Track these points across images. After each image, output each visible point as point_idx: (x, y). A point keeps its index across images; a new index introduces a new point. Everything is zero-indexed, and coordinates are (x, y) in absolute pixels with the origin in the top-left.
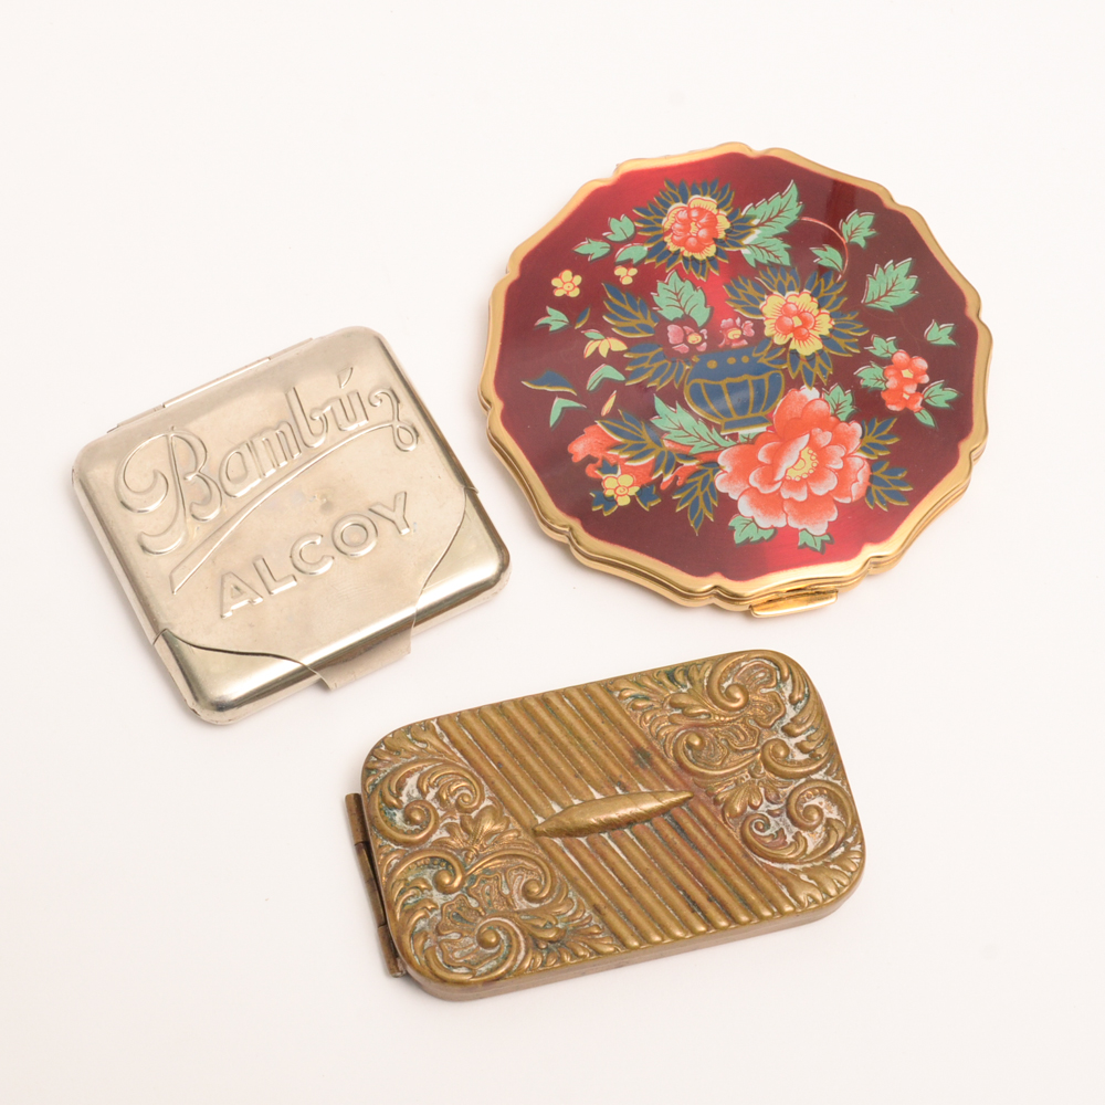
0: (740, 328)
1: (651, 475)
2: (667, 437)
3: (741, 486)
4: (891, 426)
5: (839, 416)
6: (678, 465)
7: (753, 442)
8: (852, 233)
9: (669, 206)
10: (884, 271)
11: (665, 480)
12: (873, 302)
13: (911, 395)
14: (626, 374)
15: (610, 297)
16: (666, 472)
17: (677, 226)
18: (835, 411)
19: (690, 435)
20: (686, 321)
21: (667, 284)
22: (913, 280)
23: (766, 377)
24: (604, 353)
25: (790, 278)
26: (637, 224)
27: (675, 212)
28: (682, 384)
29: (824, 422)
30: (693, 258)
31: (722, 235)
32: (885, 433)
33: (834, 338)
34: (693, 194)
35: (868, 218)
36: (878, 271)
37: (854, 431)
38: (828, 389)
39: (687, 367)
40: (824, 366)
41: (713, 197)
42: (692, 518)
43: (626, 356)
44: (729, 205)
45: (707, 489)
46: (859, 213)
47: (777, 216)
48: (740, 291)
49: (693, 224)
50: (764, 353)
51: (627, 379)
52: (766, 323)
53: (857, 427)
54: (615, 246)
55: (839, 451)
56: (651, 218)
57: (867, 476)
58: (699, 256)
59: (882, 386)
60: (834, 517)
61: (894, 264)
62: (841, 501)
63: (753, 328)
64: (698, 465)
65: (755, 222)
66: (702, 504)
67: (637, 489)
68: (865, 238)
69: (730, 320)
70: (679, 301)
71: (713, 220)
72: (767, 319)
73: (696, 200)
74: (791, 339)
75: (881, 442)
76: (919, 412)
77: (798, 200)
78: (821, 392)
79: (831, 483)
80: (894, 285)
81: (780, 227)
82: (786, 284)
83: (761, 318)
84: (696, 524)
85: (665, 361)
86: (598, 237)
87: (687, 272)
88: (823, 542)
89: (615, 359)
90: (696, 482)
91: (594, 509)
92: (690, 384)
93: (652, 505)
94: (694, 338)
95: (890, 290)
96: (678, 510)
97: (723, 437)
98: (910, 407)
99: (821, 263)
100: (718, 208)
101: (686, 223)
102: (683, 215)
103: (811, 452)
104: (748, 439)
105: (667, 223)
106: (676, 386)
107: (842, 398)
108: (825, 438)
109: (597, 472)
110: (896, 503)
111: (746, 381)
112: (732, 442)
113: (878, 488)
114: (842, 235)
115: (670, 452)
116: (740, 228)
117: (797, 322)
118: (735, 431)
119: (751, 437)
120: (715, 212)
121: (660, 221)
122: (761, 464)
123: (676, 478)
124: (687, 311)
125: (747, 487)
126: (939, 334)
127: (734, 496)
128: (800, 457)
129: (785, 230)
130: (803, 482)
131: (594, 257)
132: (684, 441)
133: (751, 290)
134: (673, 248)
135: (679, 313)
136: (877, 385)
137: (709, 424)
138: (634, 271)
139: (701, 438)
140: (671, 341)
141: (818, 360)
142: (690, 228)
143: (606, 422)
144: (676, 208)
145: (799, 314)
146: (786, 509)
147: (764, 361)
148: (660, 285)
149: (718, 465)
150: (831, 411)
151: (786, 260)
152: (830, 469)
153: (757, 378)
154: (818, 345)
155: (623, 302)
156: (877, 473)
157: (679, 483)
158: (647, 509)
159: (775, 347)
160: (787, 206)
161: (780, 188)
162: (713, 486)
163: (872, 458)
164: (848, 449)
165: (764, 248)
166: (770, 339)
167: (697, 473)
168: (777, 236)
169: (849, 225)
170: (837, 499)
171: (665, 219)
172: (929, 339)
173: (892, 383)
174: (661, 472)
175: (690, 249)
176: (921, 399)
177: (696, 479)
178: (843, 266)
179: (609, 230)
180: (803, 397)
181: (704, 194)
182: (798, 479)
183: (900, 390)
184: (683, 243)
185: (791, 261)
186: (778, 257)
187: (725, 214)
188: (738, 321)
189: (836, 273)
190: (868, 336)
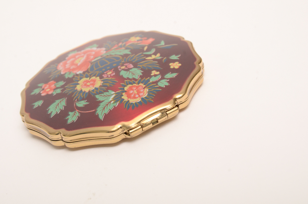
5: (69, 72)
8: (75, 114)
9: (148, 95)
10: (60, 109)
12: (63, 100)
13: (46, 87)
15: (158, 67)
17: (142, 91)
20: (128, 70)
21: (138, 75)
22: (49, 112)
23: (96, 69)
24: (153, 56)
25: (95, 92)
26: (158, 86)
27: (145, 94)
28: (123, 59)
30: (132, 84)
31: (124, 94)
34: (140, 101)
35: (69, 121)
36: (62, 108)
38: (74, 75)
40: (76, 79)
41: (132, 103)
43: (145, 57)
44: (125, 103)
46: (74, 121)
47: (105, 107)
48: (111, 82)
49: (136, 93)
50: (98, 73)
51: (142, 54)
52: (99, 79)
53: (62, 73)
54: (163, 78)
56: (153, 89)
57: (58, 68)
58: (130, 85)
59: (56, 84)
61: (57, 113)
62: (65, 61)
65: (112, 102)
68: (69, 115)
69: (112, 75)
70: (132, 73)
71: (129, 96)
72: (99, 80)
73: (138, 100)
77: (98, 115)
78: (76, 74)
80: (56, 107)
81: (102, 105)
82: (95, 90)
83: (102, 80)
85: (131, 60)
86: (171, 79)
87: (133, 80)
89: (148, 56)
92: (120, 59)
94: (123, 67)
95: (57, 106)
99: (84, 101)
100: (129, 101)
101: (139, 92)
102: (141, 94)
103: (76, 63)
105: (146, 90)
107: (69, 76)
108: (73, 67)
111: (102, 66)
114: (78, 112)
116: (118, 98)
117: (88, 84)
120: (129, 99)
121: (149, 90)
124: (128, 72)
126: (38, 104)
128: (80, 61)
129: (100, 104)
130: (78, 58)
131: (169, 73)
133: (108, 84)
134: (141, 84)
135: (131, 70)
136: (58, 83)
138: (152, 74)
140: (131, 64)
142: (137, 92)
144: (145, 95)
145: (88, 86)
148: (141, 74)
150: (72, 72)
151: (97, 96)
153: (98, 68)
154: (79, 82)
155: (152, 67)
159: (94, 76)
160: (101, 112)
161: (106, 116)
165: (106, 96)
166: (97, 77)
168: (103, 101)
169: (76, 116)
171: (148, 91)
172: (42, 101)
173: (53, 86)
175: (135, 86)
176: (43, 87)
178: (76, 104)
179: (168, 82)
180: (82, 71)
181: (136, 103)
183: (50, 86)
184: (137, 87)
185: (95, 97)
186: (100, 96)
187: (125, 100)
188: (109, 76)
189: (78, 101)
190: (62, 92)
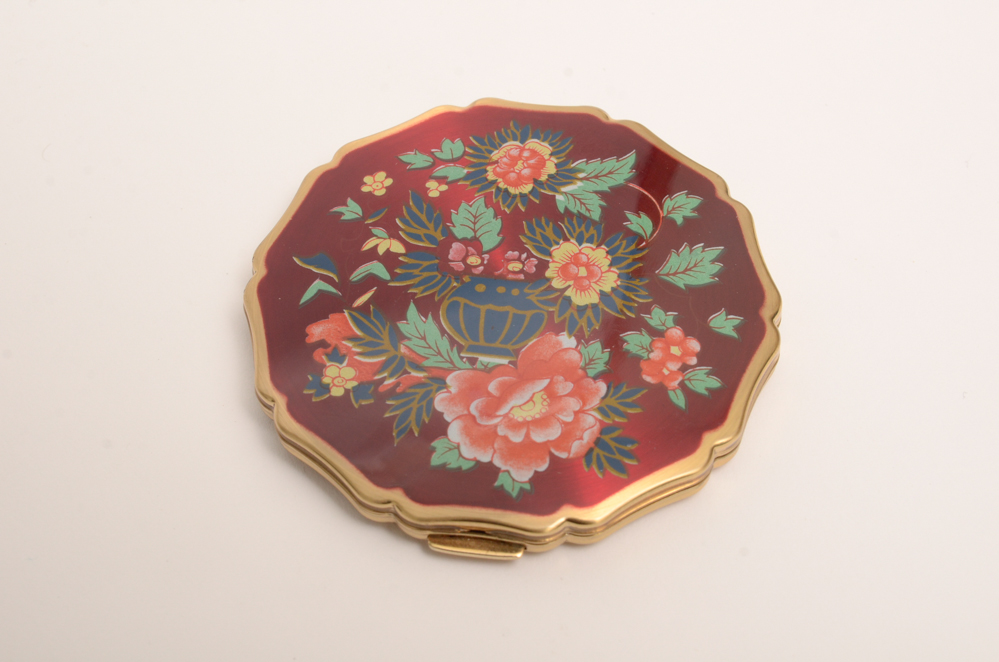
0: (523, 263)
1: (375, 374)
2: (407, 343)
3: (459, 410)
4: (639, 395)
5: (588, 371)
6: (406, 372)
7: (490, 371)
8: (673, 209)
9: (506, 141)
10: (691, 251)
11: (386, 383)
12: (668, 275)
13: (671, 372)
14: (394, 276)
15: (411, 203)
16: (391, 376)
17: (505, 160)
18: (586, 365)
19: (430, 347)
20: (474, 243)
21: (471, 206)
22: (717, 267)
23: (529, 314)
24: (381, 251)
25: (592, 231)
26: (467, 149)
27: (509, 148)
28: (444, 298)
29: (569, 372)
30: (506, 191)
31: (543, 178)
32: (629, 400)
33: (613, 296)
34: (533, 138)
35: (695, 201)
36: (685, 249)
37: (598, 390)
38: (587, 342)
39: (455, 284)
40: (593, 320)
41: (551, 145)
42: (397, 427)
43: (400, 258)
44: (563, 154)
45: (424, 403)
46: (687, 194)
47: (605, 176)
48: (538, 230)
49: (520, 162)
50: (537, 291)
51: (392, 280)
52: (551, 265)
53: (602, 387)
54: (437, 162)
55: (574, 404)
56: (483, 148)
57: (594, 438)
58: (512, 190)
59: (645, 355)
60: (543, 467)
61: (704, 247)
62: (557, 453)
63: (536, 266)
64: (424, 377)
65: (581, 175)
66: (412, 417)
67: (355, 383)
68: (684, 218)
69: (516, 253)
70: (475, 223)
71: (542, 163)
72: (554, 261)
73: (533, 143)
74: (569, 286)
75: (622, 408)
76: (674, 390)
77: (632, 168)
78: (579, 342)
79: (554, 433)
80: (695, 266)
81: (605, 185)
82: (586, 236)
83: (548, 259)
84: (399, 434)
85: (436, 273)
86: (426, 150)
87: (494, 201)
88: (522, 489)
89: (389, 259)
90: (416, 393)
91: (305, 392)
92: (451, 300)
93: (363, 403)
94: (473, 260)
95: (690, 270)
96: (387, 415)
97: (462, 358)
98: (666, 383)
99: (630, 226)
100: (551, 155)
101: (514, 160)
102: (515, 153)
103: (545, 397)
104: (486, 367)
105: (495, 155)
106: (437, 298)
107: (599, 354)
108: (565, 387)
109: (324, 357)
110: (614, 473)
111: (507, 312)
112: (468, 365)
113: (601, 453)
114: (662, 208)
115: (403, 358)
116: (564, 176)
117: (583, 272)
118: (475, 356)
119: (490, 366)
120: (547, 157)
121: (491, 152)
122: (489, 394)
123: (397, 384)
124: (478, 234)
125: (466, 412)
126: (724, 323)
127: (448, 418)
128: (531, 399)
129: (607, 189)
130: (526, 424)
131: (413, 167)
132: (421, 352)
133: (549, 232)
134: (491, 176)
135: (469, 234)
136: (639, 353)
137: (453, 342)
138: (444, 188)
139: (439, 353)
140: (450, 257)
141: (589, 313)
142: (516, 164)
143: (354, 313)
144: (511, 146)
145: (587, 266)
146: (496, 446)
147: (533, 298)
148: (464, 205)
149: (445, 383)
150: (582, 364)
151: (596, 215)
152: (558, 420)
153: (520, 312)
154: (594, 299)
155: (421, 211)
156: (606, 438)
157: (398, 390)
158: (356, 406)
159: (551, 289)
160: (621, 170)
161: (620, 153)
162: (431, 401)
163: (607, 421)
164: (584, 404)
165: (579, 199)
166: (549, 280)
167: (420, 384)
168: (596, 192)
169: (673, 202)
170: (553, 451)
171: (496, 152)
172: (712, 324)
173: (656, 355)
174: (385, 374)
175: (506, 182)
176: (680, 379)
177: (418, 390)
178: (652, 235)
179: (439, 147)
180: (559, 343)
181: (543, 141)
182: (520, 420)
183: (662, 363)
184: (503, 176)
185: (601, 217)
186: (589, 211)
187: (556, 161)
188: (524, 256)
189: (641, 239)
190: (650, 304)
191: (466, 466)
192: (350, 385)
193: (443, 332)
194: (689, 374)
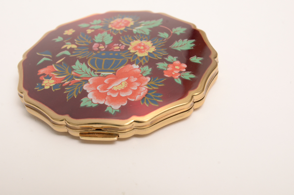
0: (120, 47)
1: (62, 81)
2: (75, 71)
3: (93, 89)
4: (163, 81)
5: (143, 74)
6: (74, 79)
7: (105, 77)
8: (176, 31)
9: (116, 19)
10: (183, 41)
11: (65, 83)
12: (174, 47)
13: (176, 73)
14: (72, 54)
15: (81, 35)
16: (67, 81)
17: (115, 23)
18: (142, 73)
19: (83, 72)
20: (103, 43)
21: (102, 34)
22: (193, 45)
23: (121, 60)
24: (68, 48)
25: (146, 38)
26: (102, 22)
28: (89, 58)
29: (136, 75)
30: (115, 30)
31: (129, 26)
32: (159, 82)
33: (153, 54)
34: (126, 17)
35: (184, 29)
36: (180, 41)
37: (147, 80)
38: (143, 66)
39: (94, 54)
40: (146, 60)
41: (132, 18)
42: (68, 96)
43: (75, 49)
44: (137, 20)
45: (79, 88)
46: (181, 28)
47: (151, 24)
48: (126, 39)
49: (121, 23)
50: (124, 54)
51: (71, 55)
53: (149, 79)
54: (91, 25)
55: (138, 84)
56: (108, 21)
57: (145, 94)
58: (117, 30)
59: (166, 69)
60: (124, 104)
61: (187, 40)
62: (130, 99)
63: (125, 47)
64: (80, 80)
65: (143, 25)
66: (75, 92)
67: (54, 84)
68: (180, 33)
69: (118, 44)
71: (129, 23)
72: (131, 46)
73: (126, 19)
74: (137, 52)
75: (156, 85)
76: (177, 79)
77: (161, 22)
78: (140, 66)
79: (130, 93)
80: (184, 45)
81: (151, 27)
82: (144, 39)
83: (129, 45)
84: (68, 98)
85: (87, 52)
86: (87, 23)
87: (111, 32)
88: (116, 111)
89: (71, 50)
90: (76, 85)
91: (35, 89)
92: (92, 58)
93: (56, 90)
94: (101, 47)
95: (183, 46)
96: (65, 92)
97: (95, 74)
98: (174, 77)
99: (160, 36)
100: (132, 21)
102: (119, 21)
103: (126, 83)
104: (104, 75)
106: (87, 58)
107: (147, 69)
108: (133, 79)
109: (43, 78)
110: (153, 104)
111: (113, 60)
112: (97, 75)
113: (148, 99)
114: (172, 31)
115: (73, 76)
116: (137, 25)
117: (142, 48)
118: (100, 73)
119: (105, 75)
120: (130, 21)
121: (110, 21)
122: (105, 83)
123: (70, 83)
124: (104, 41)
125: (95, 89)
126: (196, 60)
127: (88, 91)
128: (121, 84)
130: (118, 91)
131: (82, 27)
132: (80, 73)
133: (130, 38)
134: (110, 27)
135: (101, 41)
136: (163, 68)
137: (92, 69)
138: (93, 31)
139: (87, 73)
140: (93, 47)
141: (144, 58)
142: (119, 23)
143: (56, 65)
144: (118, 19)
145: (144, 46)
146: (106, 98)
147: (123, 56)
148: (99, 34)
149: (88, 81)
150: (141, 72)
151: (148, 33)
152: (131, 89)
153: (118, 60)
154: (146, 54)
155: (84, 37)
156: (150, 94)
157: (70, 85)
158: (54, 91)
159: (130, 53)
160: (157, 23)
161: (157, 19)
162: (82, 87)
163: (150, 89)
164: (141, 84)
165: (141, 30)
166: (129, 50)
167: (79, 82)
168: (148, 28)
169: (176, 29)
170: (129, 99)
171: (113, 21)
172: (191, 60)
173: (170, 69)
174: (66, 81)
175: (115, 28)
176: (179, 75)
177: (77, 84)
178: (168, 38)
179: (92, 22)
180: (133, 67)
181: (130, 18)
182: (116, 90)
183: (172, 71)
184: (115, 26)
186: (145, 32)
187: (134, 22)
188: (120, 45)
189: (164, 39)
190: (168, 55)
191: (94, 105)
192: (52, 85)
193: (88, 67)
194: (182, 74)
